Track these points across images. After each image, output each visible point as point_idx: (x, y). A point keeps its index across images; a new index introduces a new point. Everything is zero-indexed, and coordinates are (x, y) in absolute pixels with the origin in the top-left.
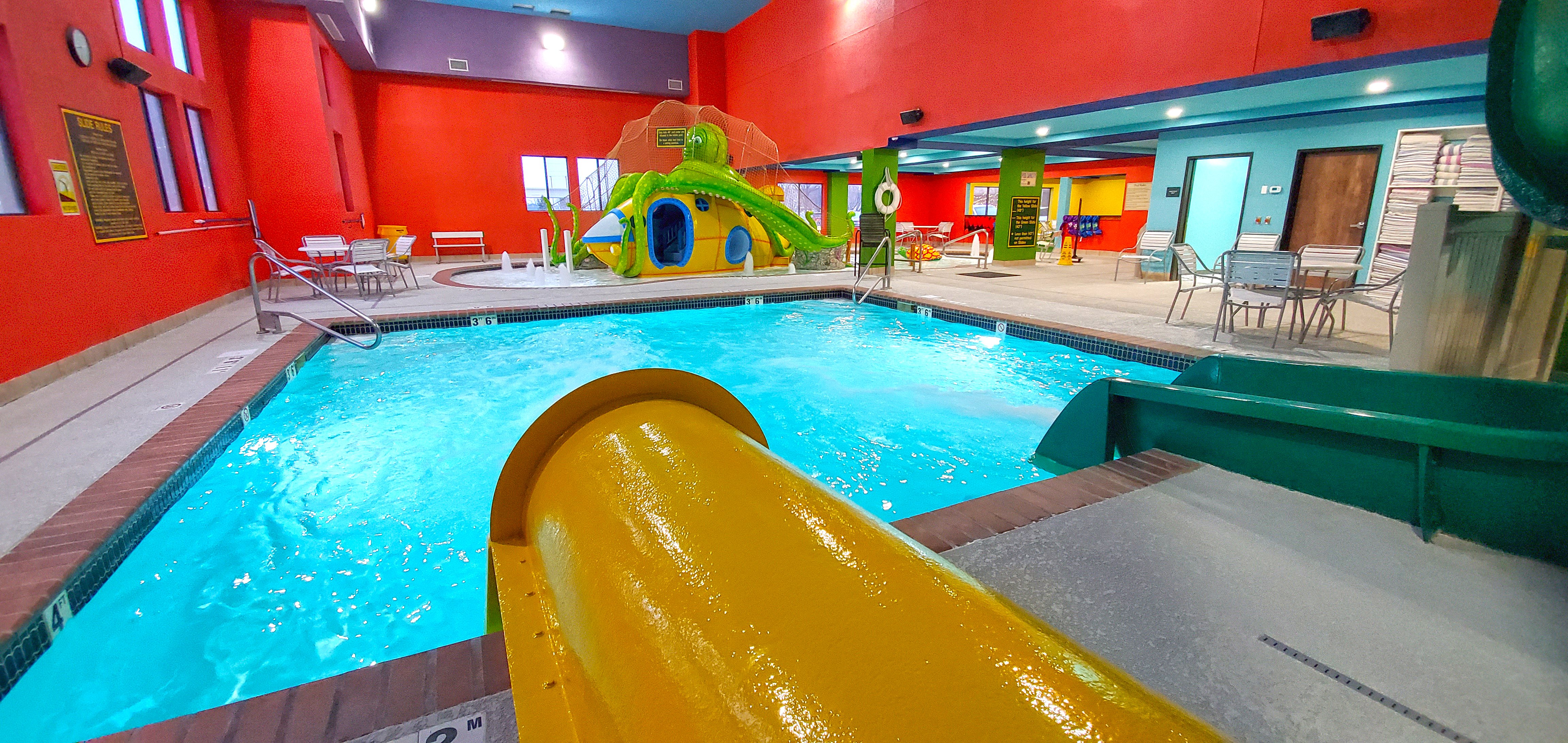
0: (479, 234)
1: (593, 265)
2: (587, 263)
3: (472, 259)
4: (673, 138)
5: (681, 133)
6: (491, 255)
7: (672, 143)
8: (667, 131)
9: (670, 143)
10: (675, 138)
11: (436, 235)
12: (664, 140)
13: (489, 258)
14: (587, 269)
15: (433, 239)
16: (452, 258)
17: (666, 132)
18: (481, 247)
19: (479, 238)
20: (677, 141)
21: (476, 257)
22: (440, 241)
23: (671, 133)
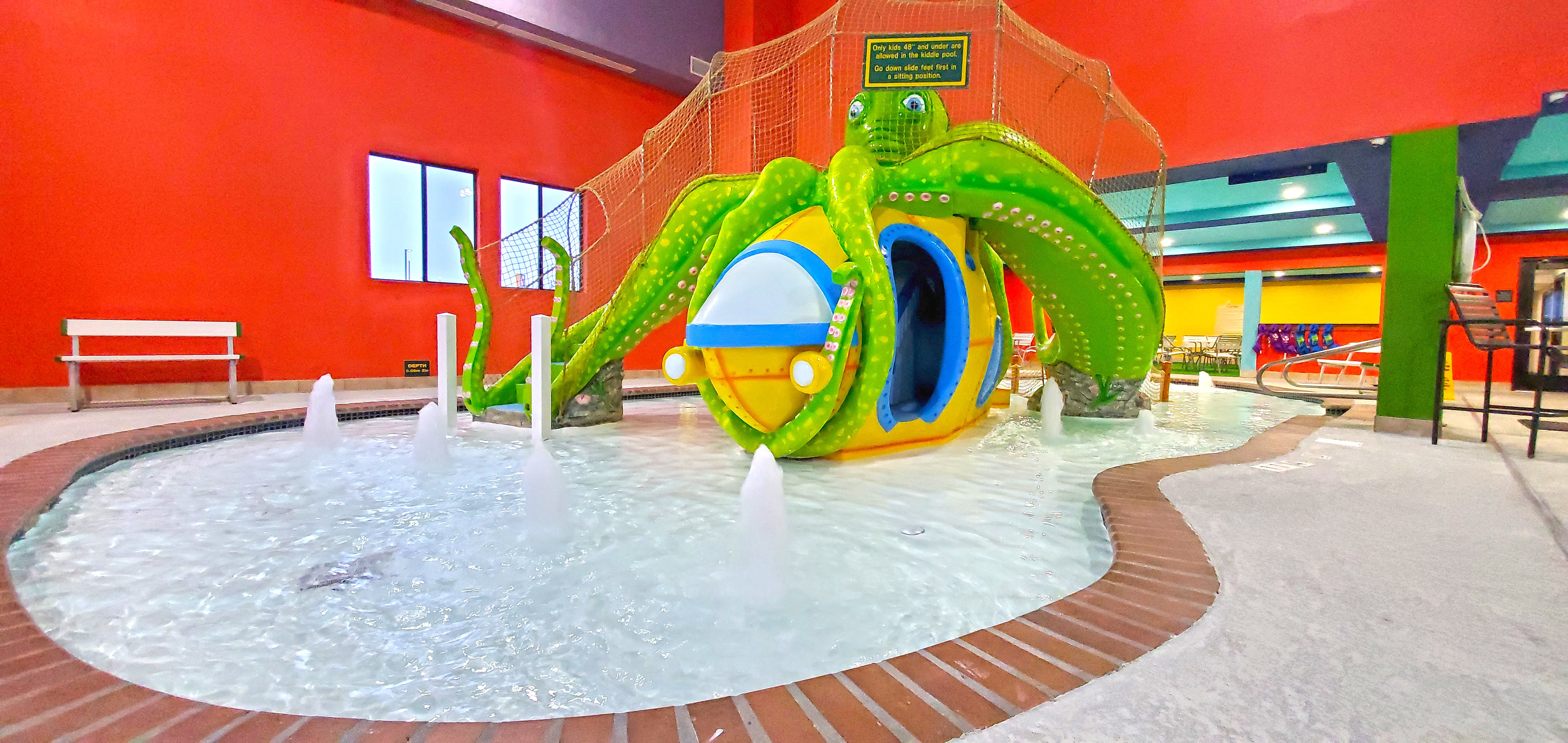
0: (228, 329)
1: (600, 413)
2: (584, 407)
3: (195, 394)
4: (919, 61)
5: (950, 50)
6: (256, 385)
7: (917, 76)
8: (902, 44)
9: (911, 77)
10: (928, 61)
11: (77, 328)
12: (888, 69)
13: (249, 392)
14: (584, 425)
15: (70, 339)
16: (128, 393)
17: (898, 48)
18: (228, 362)
19: (225, 338)
20: (934, 71)
21: (207, 390)
22: (89, 344)
23: (914, 50)
